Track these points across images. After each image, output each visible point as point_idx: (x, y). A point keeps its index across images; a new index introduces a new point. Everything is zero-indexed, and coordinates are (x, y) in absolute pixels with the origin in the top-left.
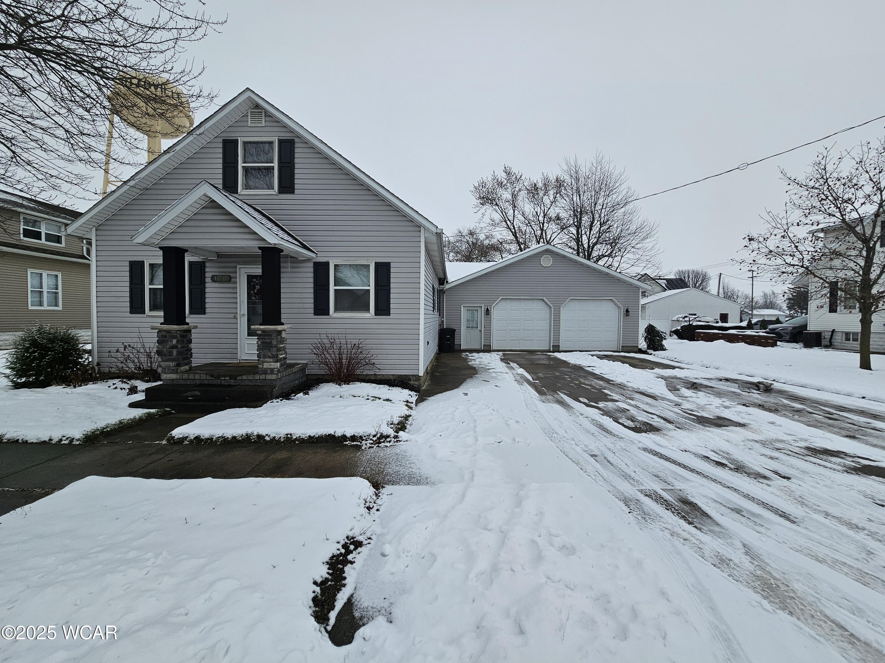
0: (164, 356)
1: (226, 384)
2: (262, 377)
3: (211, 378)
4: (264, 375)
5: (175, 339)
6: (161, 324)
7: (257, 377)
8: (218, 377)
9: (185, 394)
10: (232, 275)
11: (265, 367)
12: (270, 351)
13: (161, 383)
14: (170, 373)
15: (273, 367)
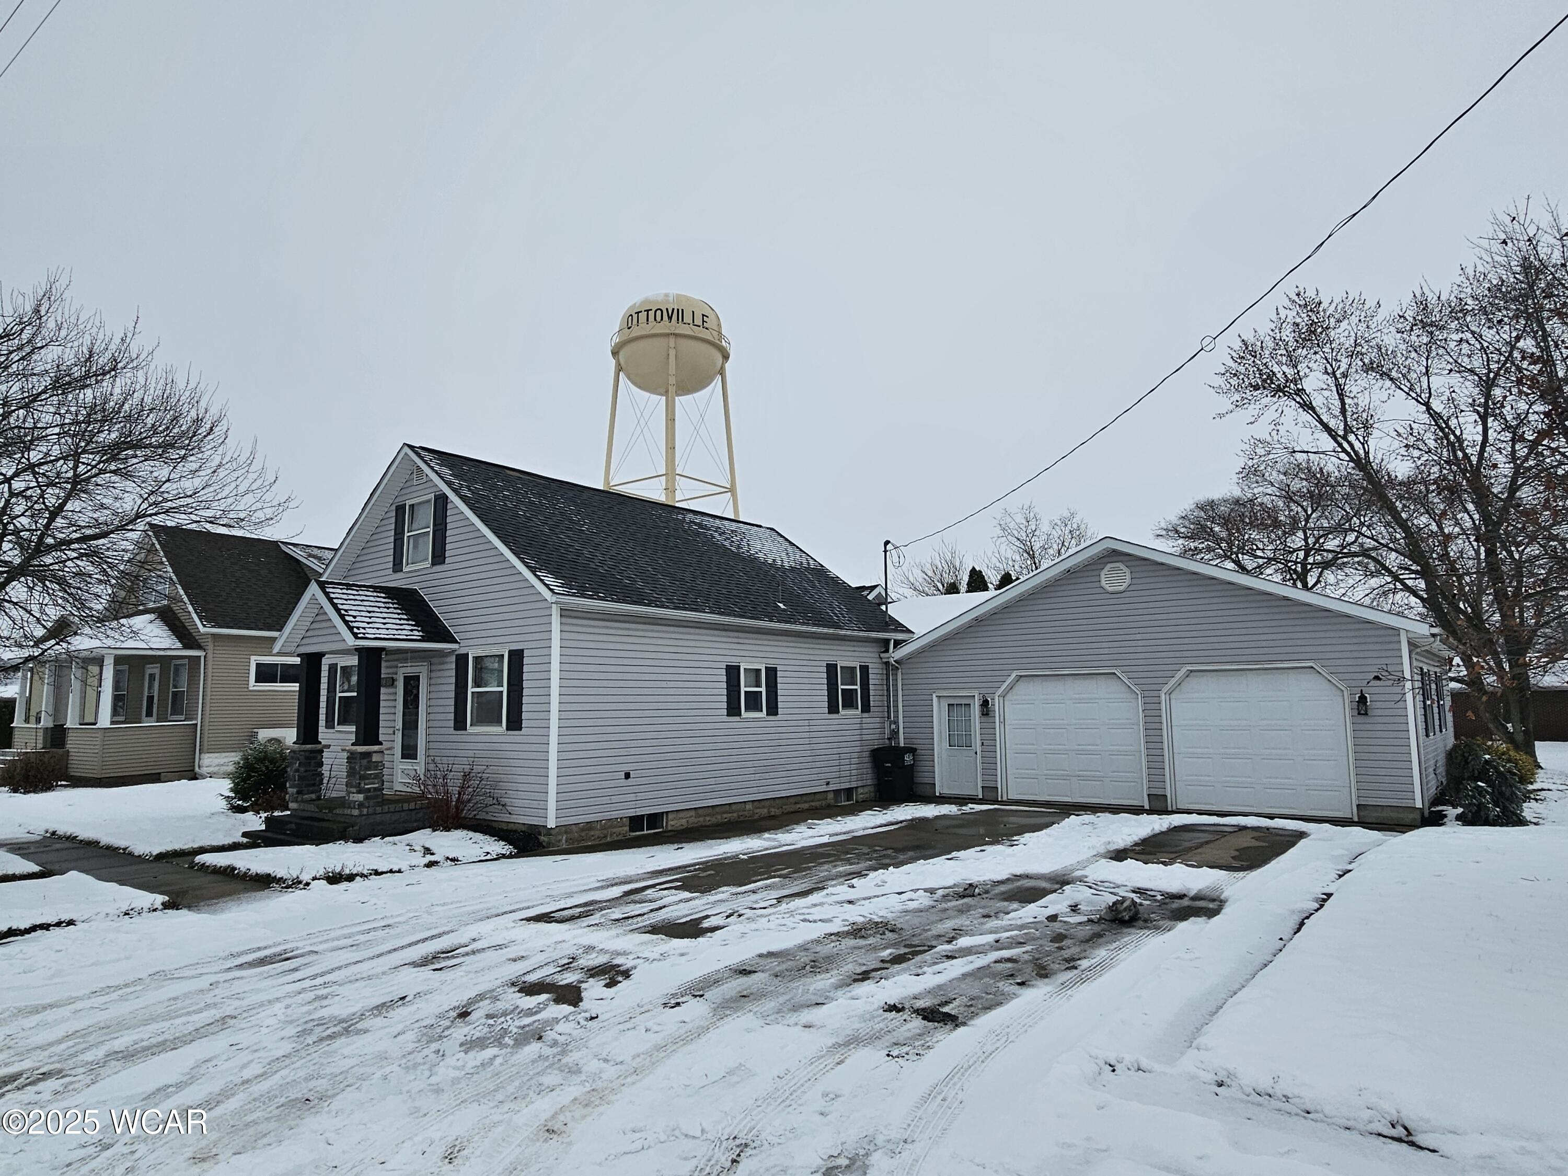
10: (394, 677)
13: (289, 813)
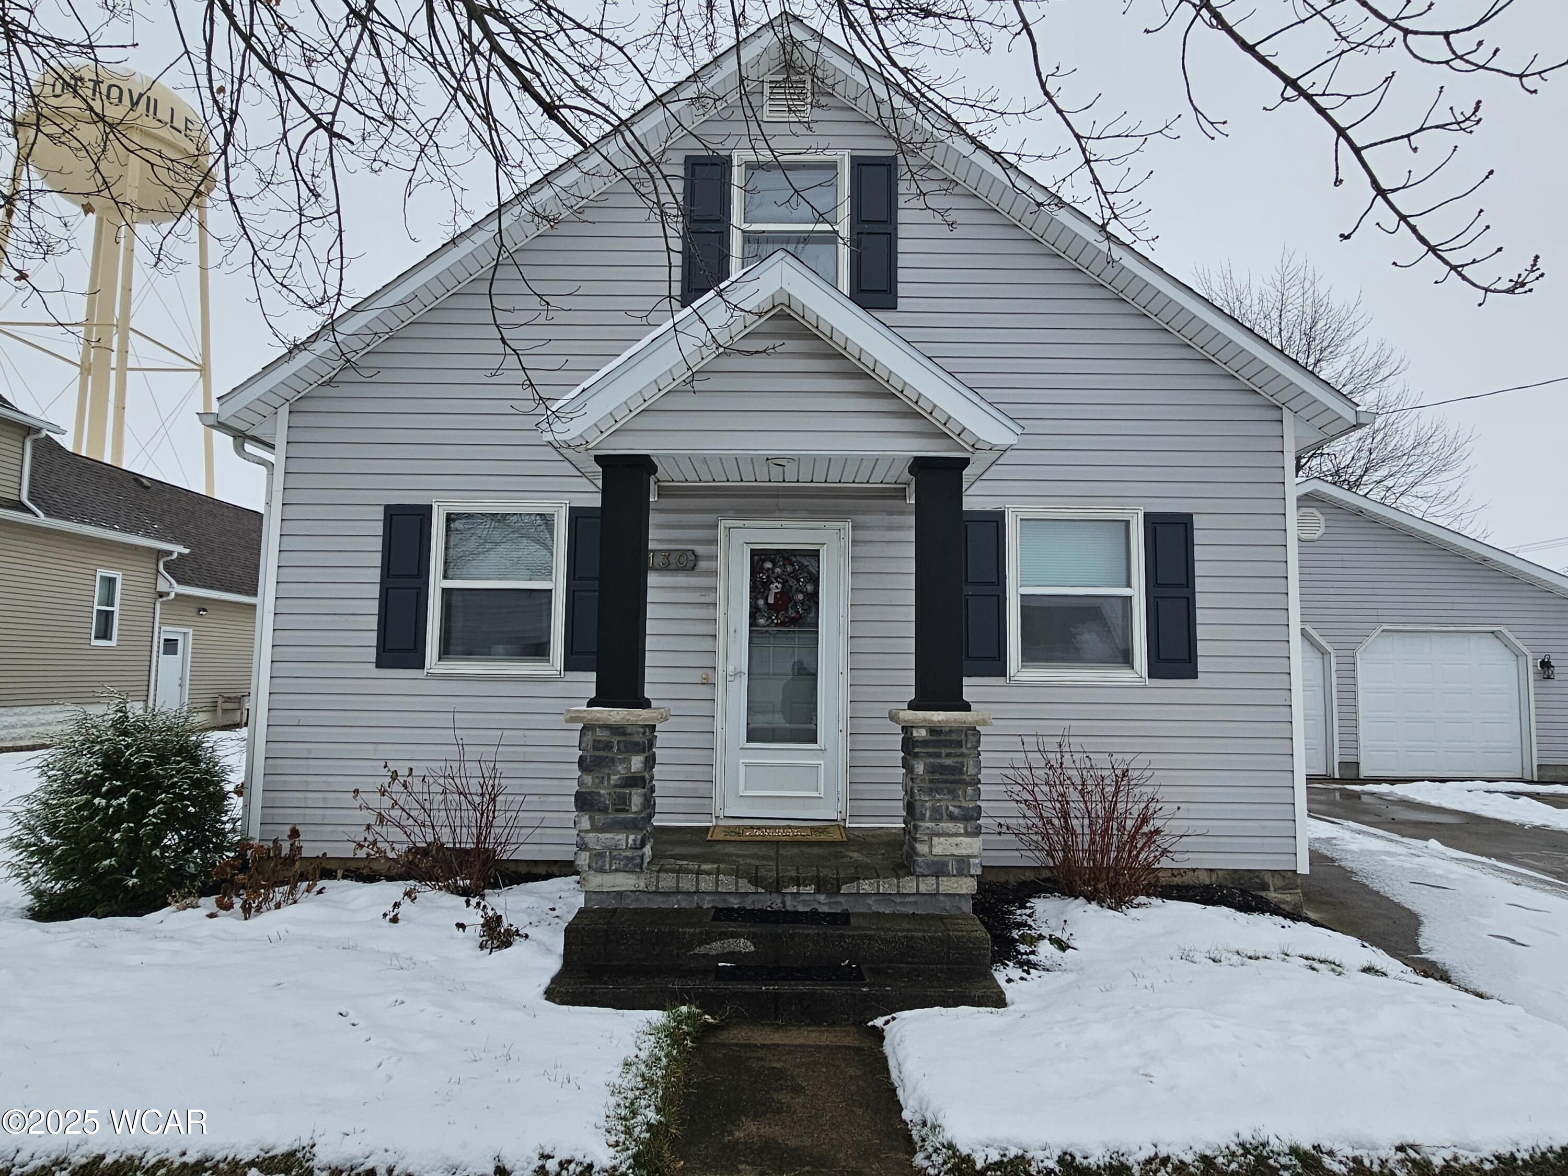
0: (599, 810)
1: (801, 908)
2: (927, 885)
3: (752, 889)
4: (932, 881)
5: (637, 753)
6: (591, 703)
7: (909, 885)
8: (776, 887)
9: (701, 950)
10: (700, 549)
11: (937, 850)
12: (955, 798)
14: (616, 870)
15: (964, 852)
